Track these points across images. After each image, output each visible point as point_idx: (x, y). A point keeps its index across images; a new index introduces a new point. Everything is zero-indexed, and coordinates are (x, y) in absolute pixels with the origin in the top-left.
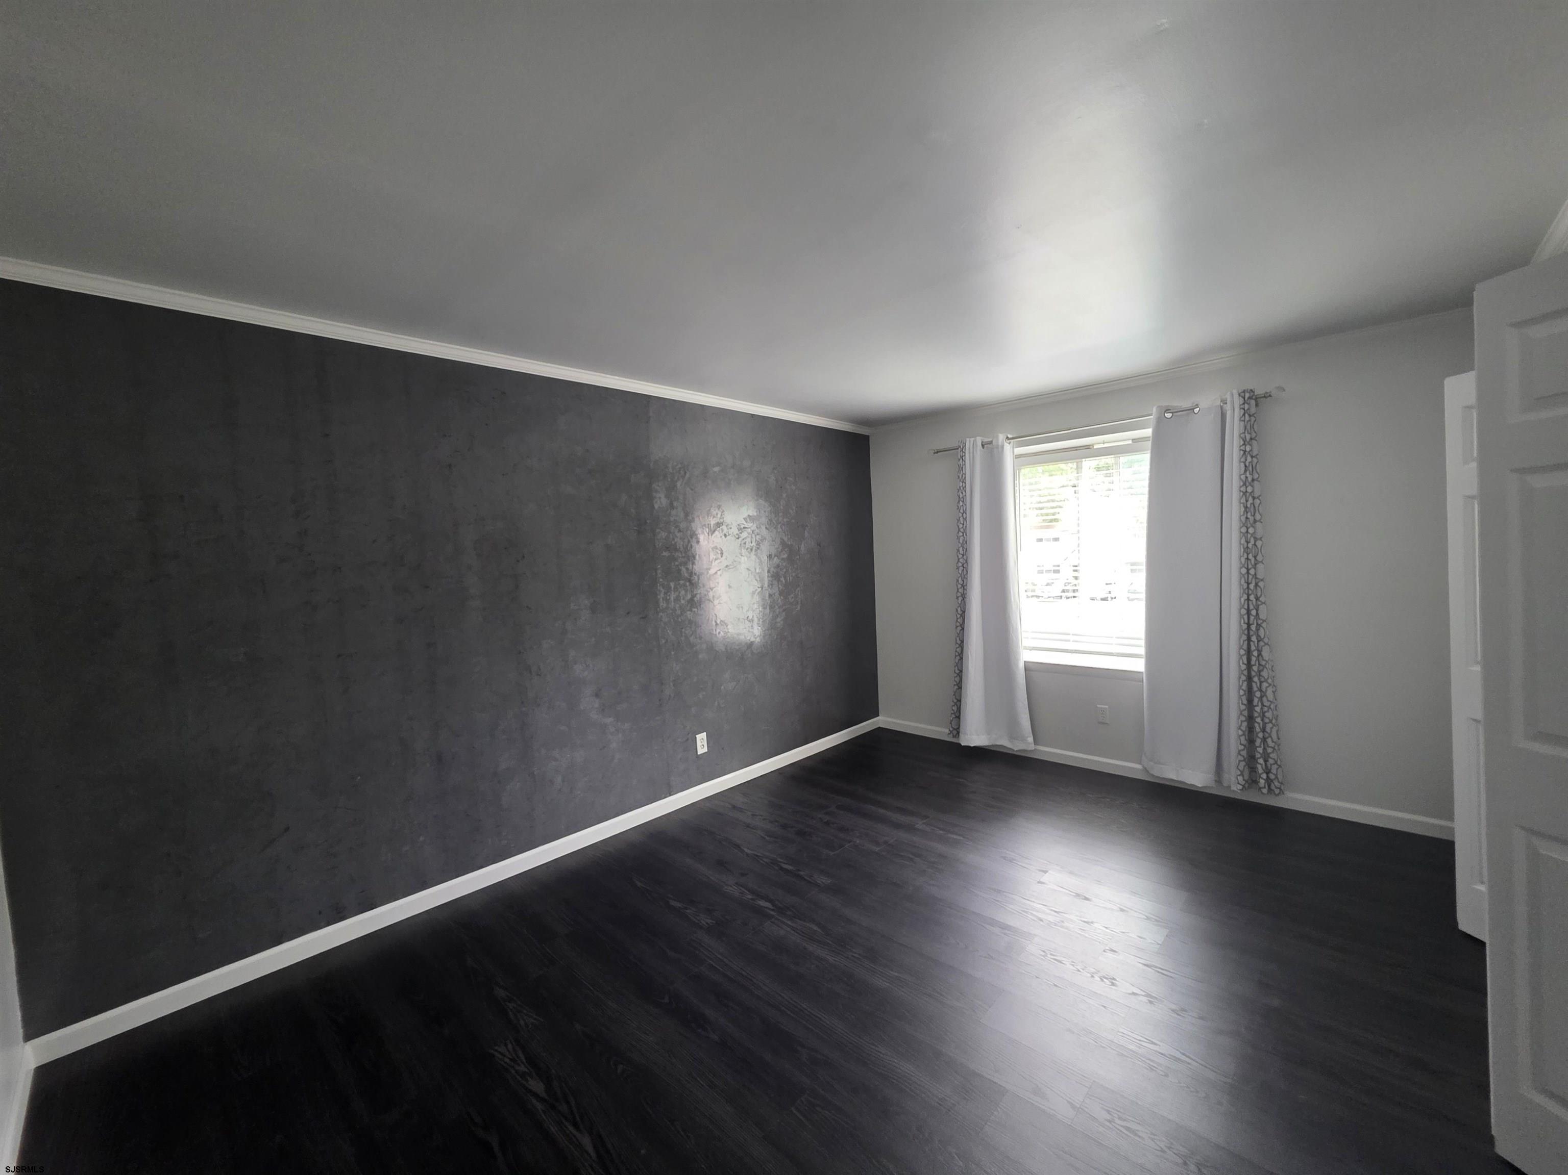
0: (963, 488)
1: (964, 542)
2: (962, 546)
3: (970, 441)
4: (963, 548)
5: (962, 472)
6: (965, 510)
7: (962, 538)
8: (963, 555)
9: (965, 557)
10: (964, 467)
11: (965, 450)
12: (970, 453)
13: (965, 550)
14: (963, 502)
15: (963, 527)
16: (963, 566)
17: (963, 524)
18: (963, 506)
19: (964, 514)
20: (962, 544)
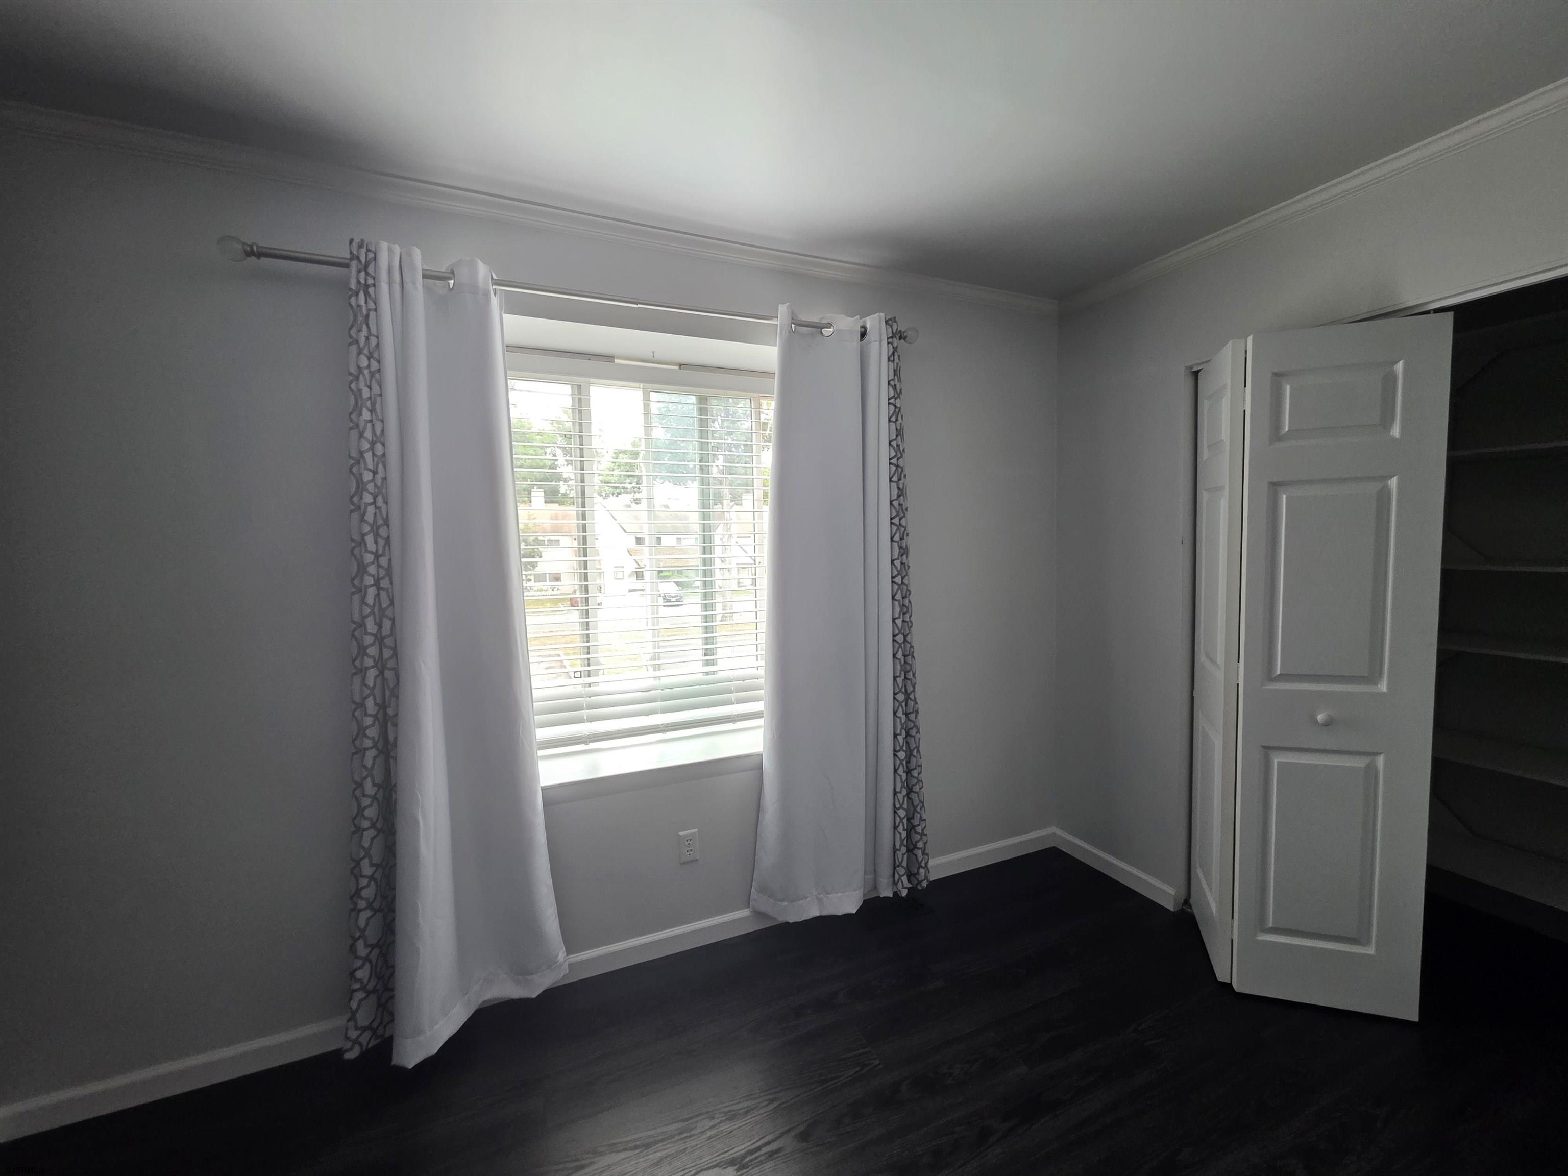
0: (372, 374)
1: (380, 522)
2: (372, 531)
3: (390, 250)
4: (377, 535)
5: (365, 328)
6: (378, 432)
7: (371, 510)
8: (377, 556)
9: (384, 561)
10: (372, 314)
11: (376, 269)
12: (390, 284)
13: (381, 542)
14: (373, 410)
15: (373, 480)
16: (377, 584)
17: (375, 473)
18: (371, 421)
19: (379, 446)
20: (372, 526)
